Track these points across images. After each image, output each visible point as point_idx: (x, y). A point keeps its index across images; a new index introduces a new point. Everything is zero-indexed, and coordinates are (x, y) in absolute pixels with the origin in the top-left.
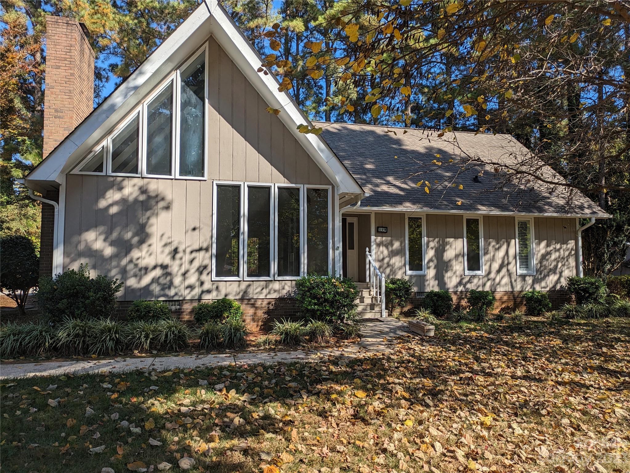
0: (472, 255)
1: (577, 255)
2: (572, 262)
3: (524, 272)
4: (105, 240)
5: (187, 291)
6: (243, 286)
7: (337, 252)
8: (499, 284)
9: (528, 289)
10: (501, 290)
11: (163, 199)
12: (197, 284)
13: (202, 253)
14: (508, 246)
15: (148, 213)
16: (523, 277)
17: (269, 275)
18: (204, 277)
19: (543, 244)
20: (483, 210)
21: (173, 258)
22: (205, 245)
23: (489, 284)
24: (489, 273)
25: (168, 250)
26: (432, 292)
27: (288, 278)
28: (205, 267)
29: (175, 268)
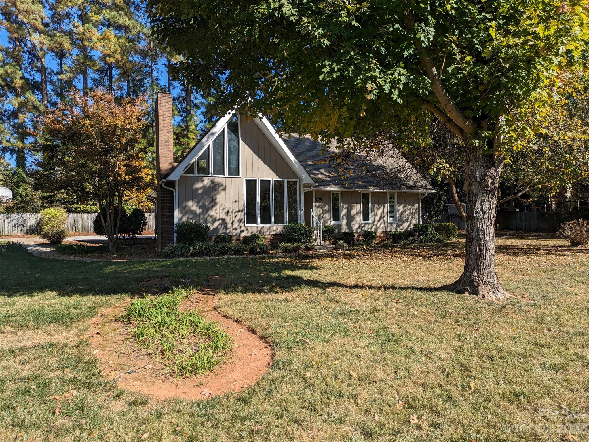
0: (365, 212)
1: (419, 212)
2: (417, 216)
3: (392, 221)
4: (197, 206)
5: (234, 231)
6: (259, 228)
7: (302, 212)
8: (379, 227)
9: (393, 230)
10: (380, 231)
11: (222, 185)
12: (238, 228)
13: (240, 213)
14: (384, 207)
15: (216, 192)
16: (391, 224)
17: (270, 223)
18: (241, 224)
19: (402, 206)
20: (371, 189)
21: (227, 215)
22: (241, 209)
23: (374, 227)
24: (374, 222)
25: (224, 211)
26: (345, 232)
27: (279, 225)
28: (242, 220)
29: (228, 220)
